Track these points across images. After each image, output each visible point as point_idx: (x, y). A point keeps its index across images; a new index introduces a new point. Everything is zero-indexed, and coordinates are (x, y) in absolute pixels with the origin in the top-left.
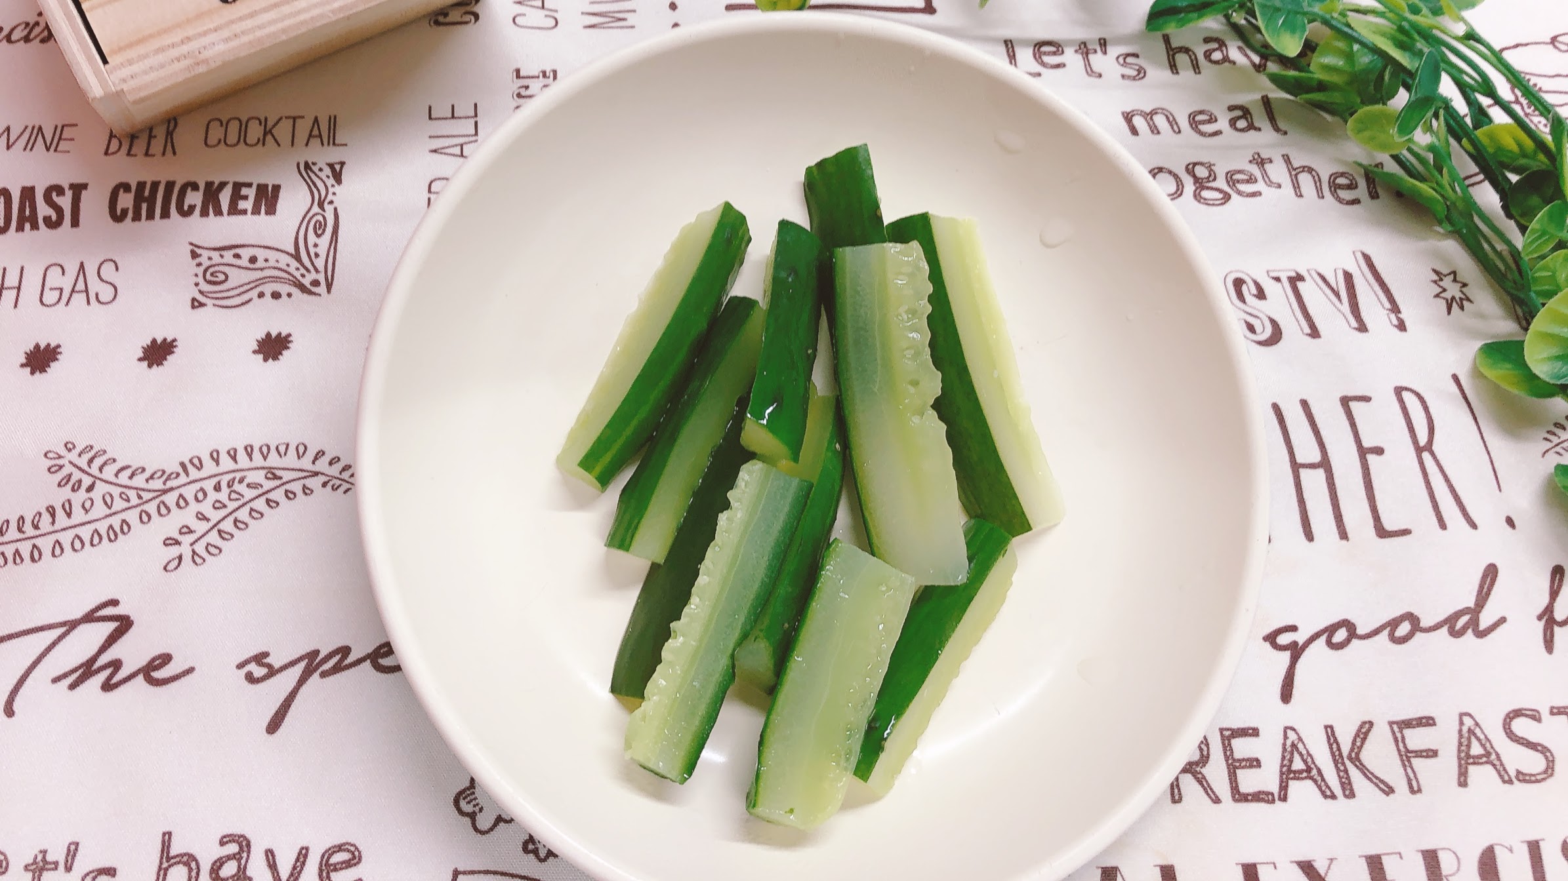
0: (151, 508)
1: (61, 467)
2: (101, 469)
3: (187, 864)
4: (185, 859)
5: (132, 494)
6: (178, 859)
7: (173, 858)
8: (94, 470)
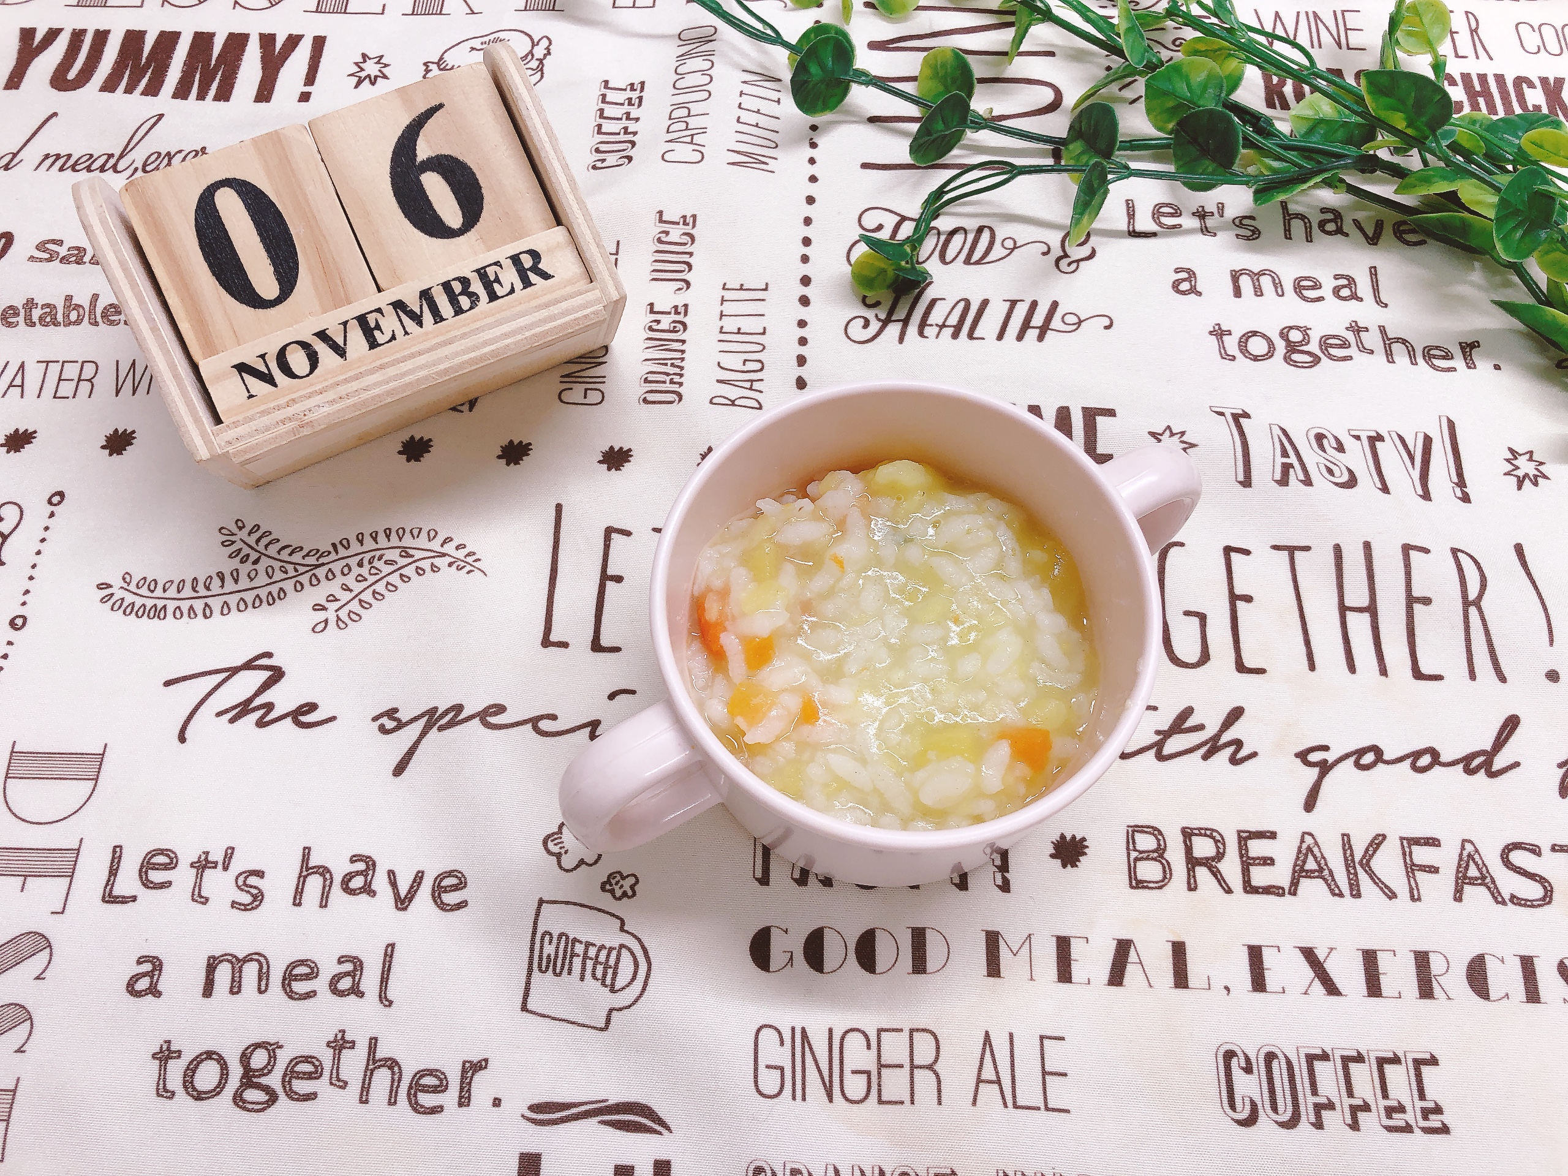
0: (305, 579)
1: (233, 542)
2: (266, 547)
3: (322, 874)
4: (321, 870)
5: (290, 568)
6: (315, 870)
7: (311, 868)
8: (261, 547)
